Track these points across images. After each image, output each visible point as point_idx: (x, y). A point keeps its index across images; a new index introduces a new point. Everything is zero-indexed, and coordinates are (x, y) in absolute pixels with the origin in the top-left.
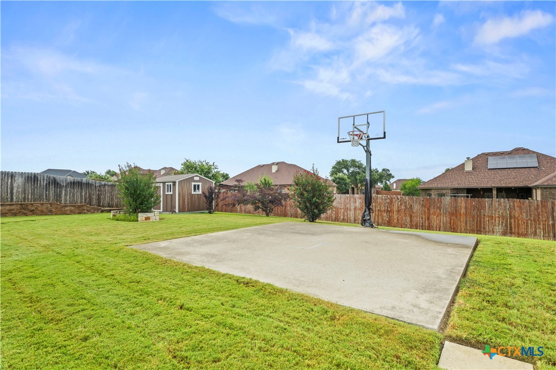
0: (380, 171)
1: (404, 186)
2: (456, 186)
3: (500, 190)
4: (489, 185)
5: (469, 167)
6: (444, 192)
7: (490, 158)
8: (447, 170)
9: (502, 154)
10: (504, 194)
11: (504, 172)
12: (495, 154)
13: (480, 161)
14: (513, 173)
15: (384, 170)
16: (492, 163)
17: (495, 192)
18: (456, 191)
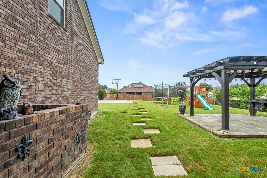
0: (103, 85)
1: (111, 91)
2: (127, 92)
3: (136, 93)
4: (134, 91)
5: (130, 87)
6: (124, 93)
7: (135, 84)
8: (124, 87)
9: (137, 83)
10: (137, 94)
11: (137, 88)
12: (135, 83)
13: (133, 85)
14: (139, 88)
15: (104, 85)
16: (135, 86)
17: (135, 93)
18: (127, 93)
